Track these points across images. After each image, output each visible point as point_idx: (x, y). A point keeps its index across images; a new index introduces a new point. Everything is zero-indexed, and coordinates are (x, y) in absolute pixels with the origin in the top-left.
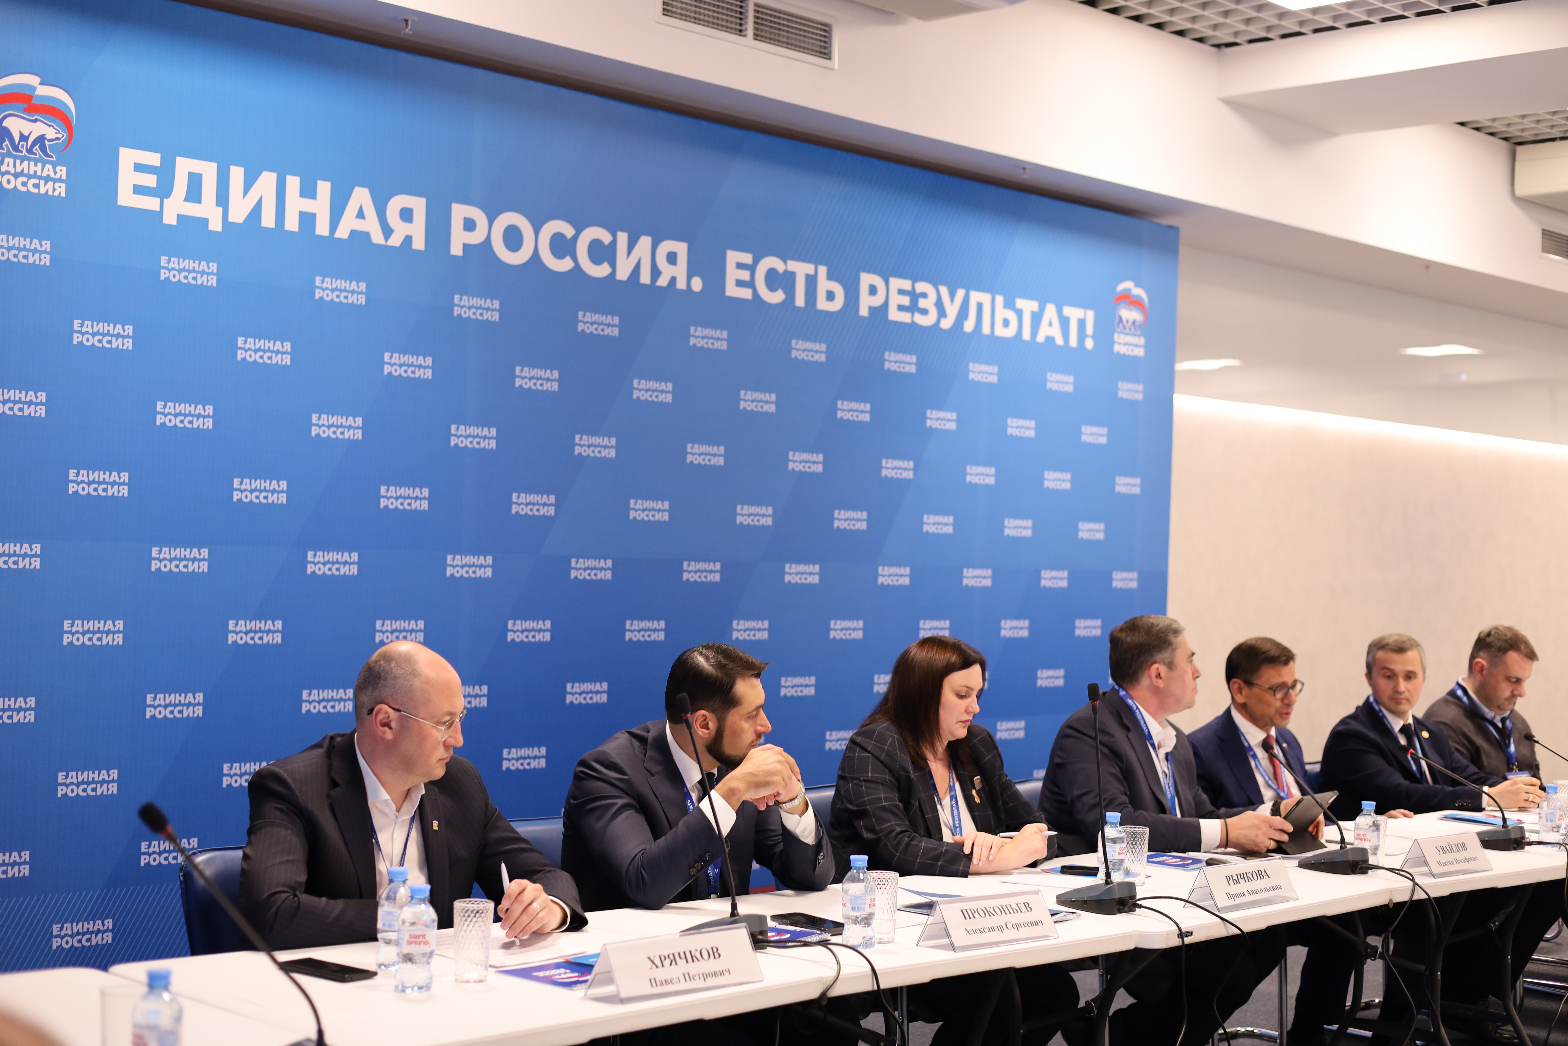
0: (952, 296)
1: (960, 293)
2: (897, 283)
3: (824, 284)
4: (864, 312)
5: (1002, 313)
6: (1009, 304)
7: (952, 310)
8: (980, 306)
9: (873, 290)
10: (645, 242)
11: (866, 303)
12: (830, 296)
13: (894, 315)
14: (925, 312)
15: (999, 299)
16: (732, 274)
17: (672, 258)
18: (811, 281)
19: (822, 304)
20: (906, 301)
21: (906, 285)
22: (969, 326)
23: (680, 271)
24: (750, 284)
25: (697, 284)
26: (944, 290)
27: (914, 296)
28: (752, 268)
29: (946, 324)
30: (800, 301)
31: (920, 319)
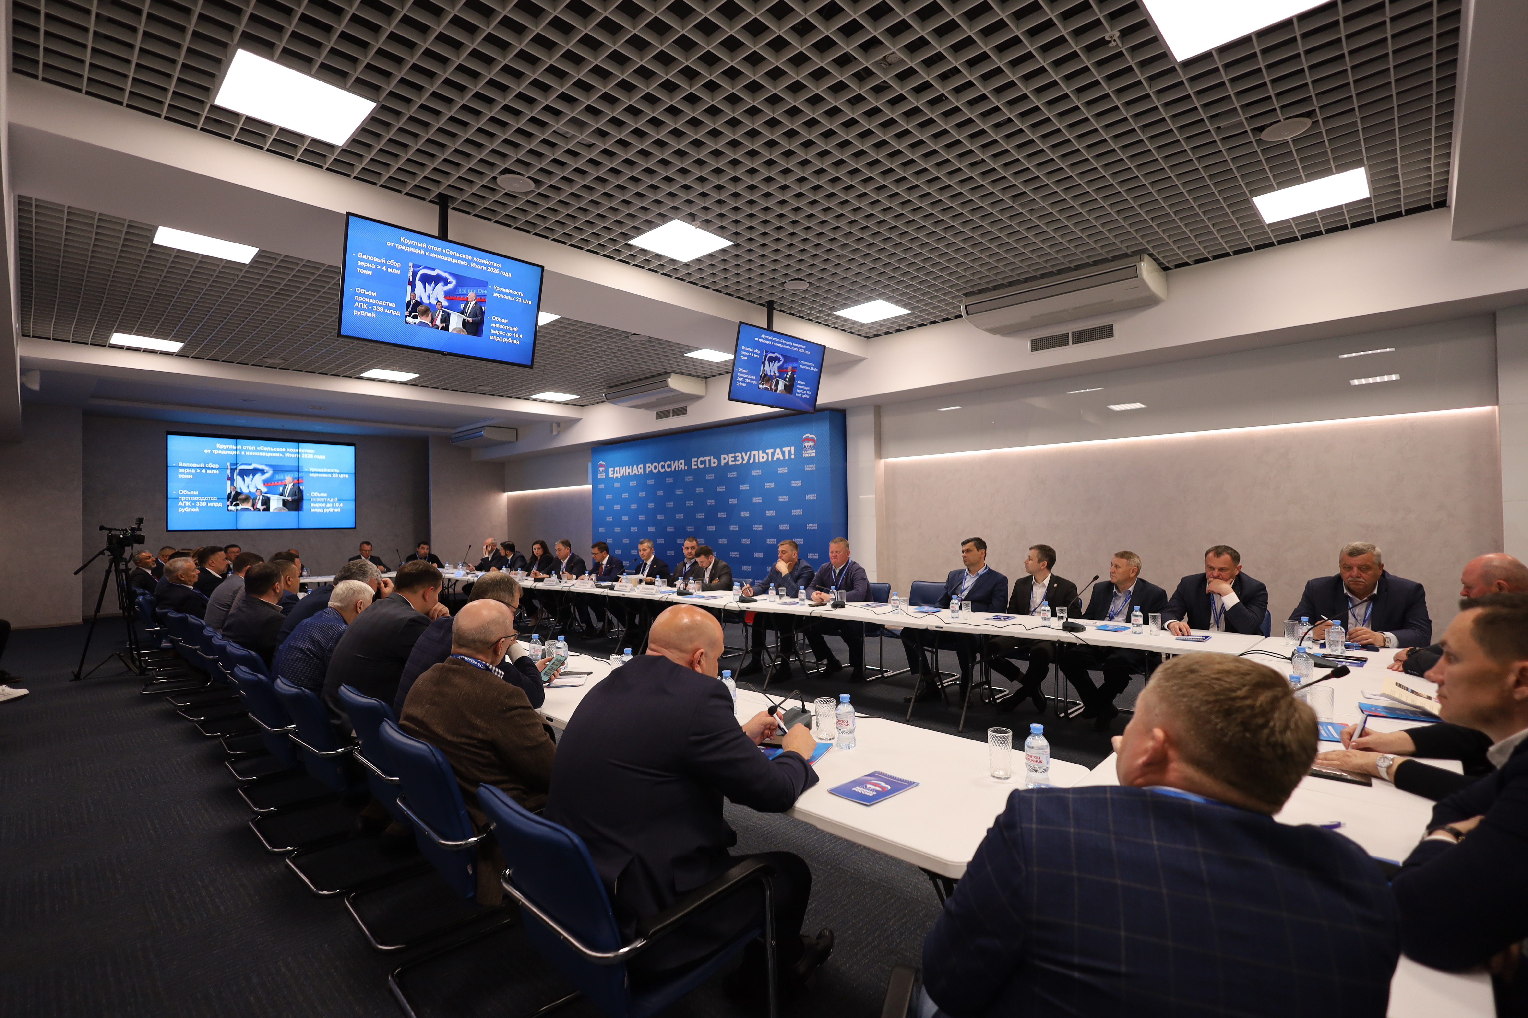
0: (746, 455)
1: (748, 453)
2: (730, 455)
3: (713, 460)
4: (722, 464)
5: (761, 455)
6: (764, 452)
7: (746, 458)
8: (754, 455)
9: (725, 459)
10: (676, 462)
11: (723, 462)
12: (714, 463)
13: (730, 463)
14: (738, 460)
15: (761, 452)
16: (693, 463)
17: (681, 464)
18: (710, 461)
19: (713, 465)
20: (733, 459)
21: (733, 455)
22: (751, 461)
23: (683, 466)
24: (697, 465)
25: (686, 468)
26: (743, 454)
27: (735, 457)
28: (697, 461)
29: (744, 462)
30: (708, 466)
31: (737, 463)
